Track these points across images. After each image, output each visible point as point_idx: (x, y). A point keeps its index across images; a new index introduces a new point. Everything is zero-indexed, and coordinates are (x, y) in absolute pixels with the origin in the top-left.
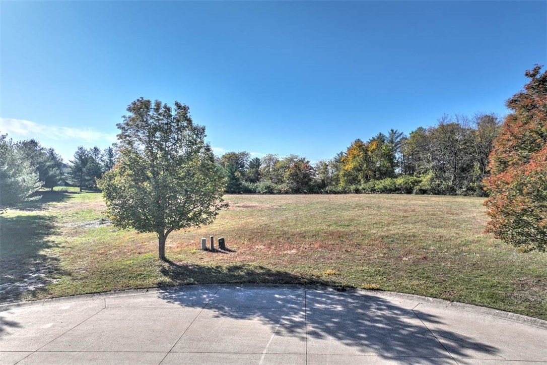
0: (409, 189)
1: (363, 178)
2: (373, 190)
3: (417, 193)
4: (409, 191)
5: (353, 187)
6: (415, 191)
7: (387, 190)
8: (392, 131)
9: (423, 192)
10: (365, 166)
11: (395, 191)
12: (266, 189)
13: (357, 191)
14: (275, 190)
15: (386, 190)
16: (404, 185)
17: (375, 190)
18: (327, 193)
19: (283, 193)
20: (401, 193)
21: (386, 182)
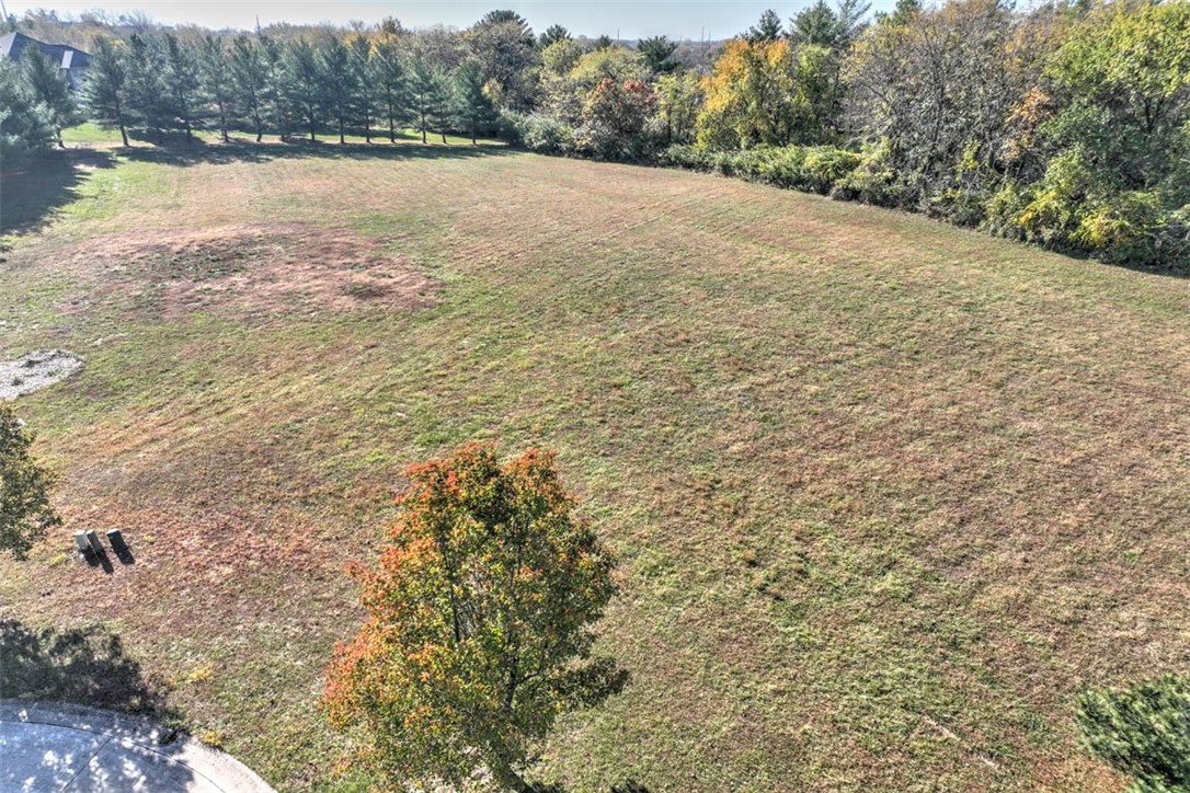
0: (824, 182)
1: (746, 133)
2: (755, 174)
3: (837, 198)
4: (824, 188)
5: (720, 157)
6: (833, 191)
9: (853, 195)
10: (754, 103)
11: (796, 184)
12: (544, 137)
13: (727, 170)
14: (565, 141)
15: (781, 180)
16: (815, 172)
17: (758, 173)
18: (667, 163)
19: (579, 152)
20: (808, 191)
21: (786, 155)
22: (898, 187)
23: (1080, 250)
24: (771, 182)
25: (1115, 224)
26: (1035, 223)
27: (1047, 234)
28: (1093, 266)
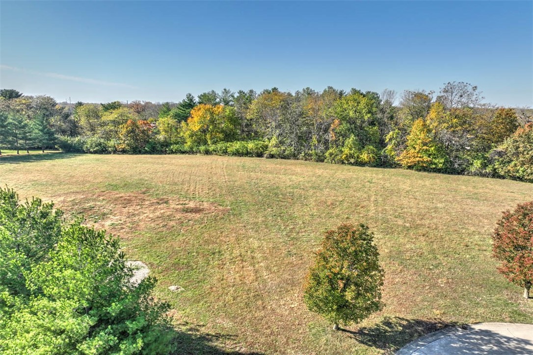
0: (259, 153)
1: (210, 139)
2: (225, 152)
3: (267, 158)
4: (260, 155)
5: (202, 148)
6: (265, 155)
7: (239, 154)
8: (225, 90)
9: (272, 156)
10: (211, 127)
11: (247, 155)
13: (207, 152)
15: (237, 154)
16: (255, 150)
18: (172, 152)
19: (119, 151)
20: (252, 157)
21: (237, 145)
22: (287, 152)
23: (362, 164)
24: (233, 155)
25: (371, 155)
26: (347, 158)
27: (352, 161)
28: (366, 168)
